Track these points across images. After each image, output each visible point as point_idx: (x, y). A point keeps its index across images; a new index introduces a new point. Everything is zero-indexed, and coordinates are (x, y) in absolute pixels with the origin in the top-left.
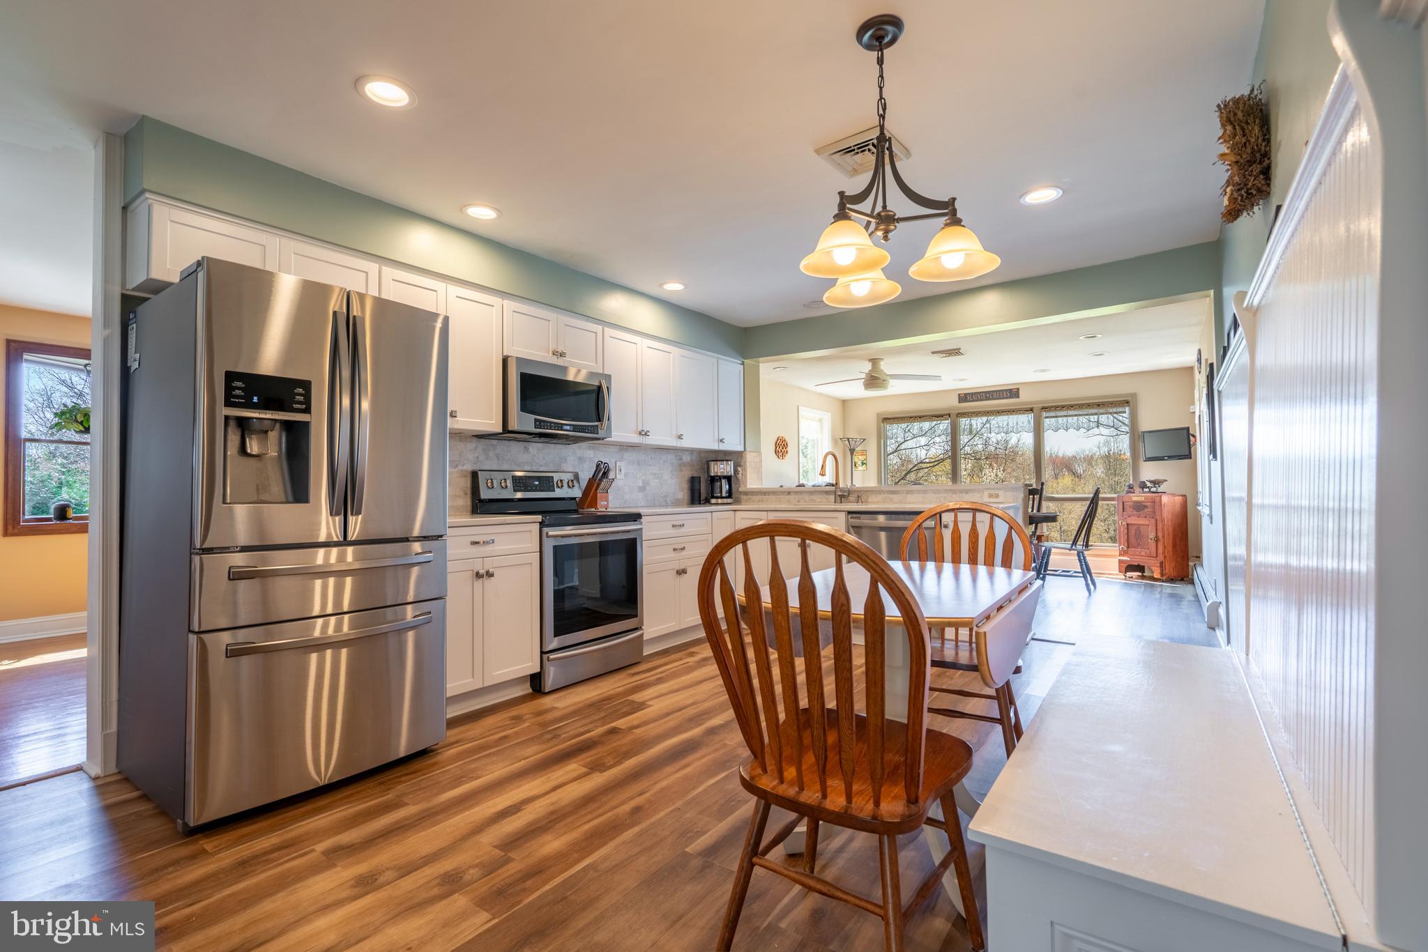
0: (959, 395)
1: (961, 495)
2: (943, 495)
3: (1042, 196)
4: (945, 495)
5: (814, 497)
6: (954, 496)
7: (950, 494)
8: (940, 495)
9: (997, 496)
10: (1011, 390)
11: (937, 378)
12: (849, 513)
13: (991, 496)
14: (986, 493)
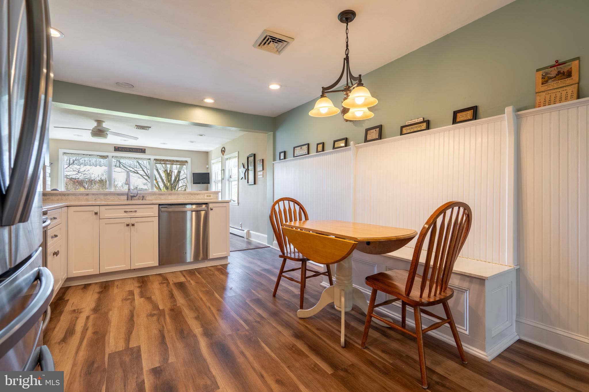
0: (115, 147)
1: (195, 196)
2: (187, 196)
3: (274, 87)
4: (188, 196)
5: (108, 197)
6: (192, 196)
7: (190, 196)
8: (185, 196)
9: (210, 196)
10: (142, 149)
11: (136, 138)
12: (159, 205)
13: (207, 196)
14: (206, 195)
